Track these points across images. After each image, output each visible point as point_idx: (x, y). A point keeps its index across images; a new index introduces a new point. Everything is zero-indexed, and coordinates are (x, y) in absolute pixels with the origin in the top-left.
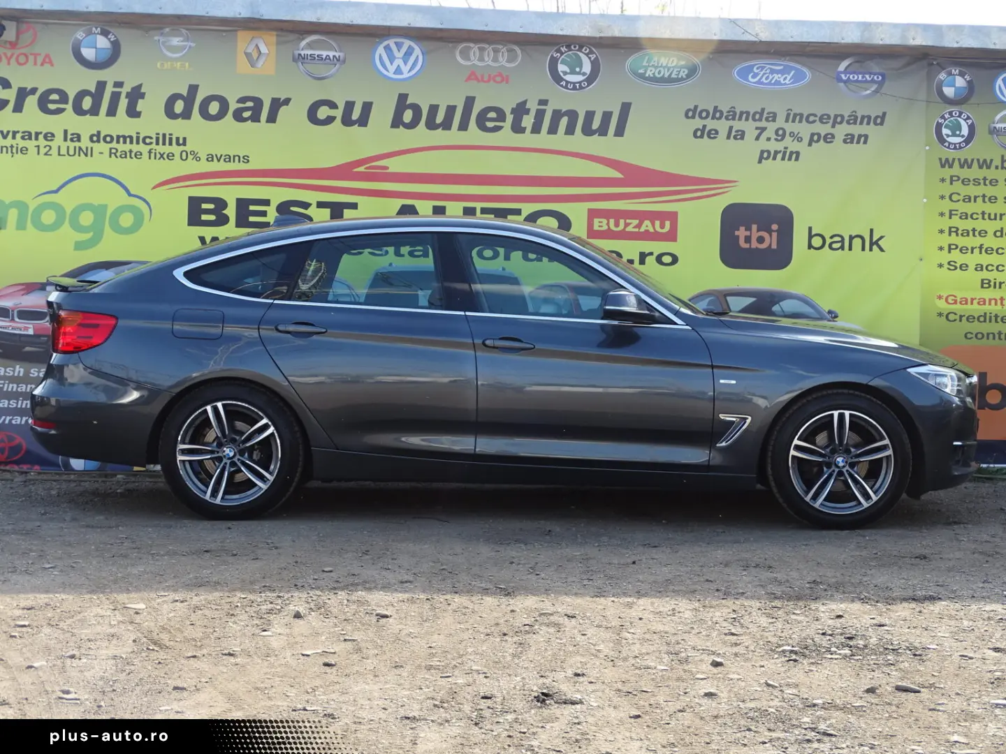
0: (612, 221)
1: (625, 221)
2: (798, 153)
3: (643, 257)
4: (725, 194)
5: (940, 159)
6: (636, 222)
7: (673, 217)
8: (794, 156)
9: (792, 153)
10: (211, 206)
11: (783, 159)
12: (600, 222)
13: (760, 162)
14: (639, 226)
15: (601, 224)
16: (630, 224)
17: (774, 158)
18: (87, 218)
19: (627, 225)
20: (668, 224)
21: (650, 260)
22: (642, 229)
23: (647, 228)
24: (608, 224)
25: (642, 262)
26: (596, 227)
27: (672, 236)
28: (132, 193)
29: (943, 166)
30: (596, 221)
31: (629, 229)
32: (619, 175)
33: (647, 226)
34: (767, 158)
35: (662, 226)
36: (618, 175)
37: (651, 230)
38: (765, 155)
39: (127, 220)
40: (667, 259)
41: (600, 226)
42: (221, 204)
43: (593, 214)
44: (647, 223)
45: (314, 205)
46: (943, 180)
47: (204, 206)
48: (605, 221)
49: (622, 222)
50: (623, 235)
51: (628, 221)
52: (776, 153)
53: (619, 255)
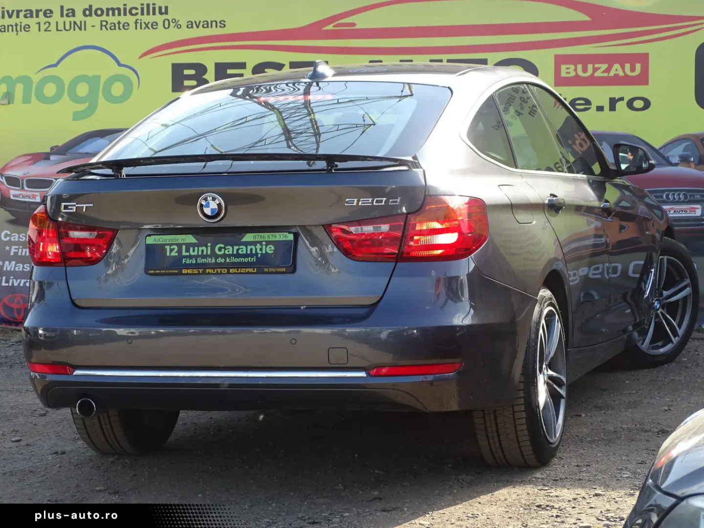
0: (580, 67)
1: (594, 66)
3: (613, 103)
6: (604, 66)
7: (643, 59)
10: (192, 72)
12: (567, 68)
14: (608, 70)
15: (568, 71)
16: (599, 68)
18: (83, 90)
19: (595, 70)
20: (638, 66)
21: (621, 106)
22: (612, 74)
23: (617, 72)
24: (575, 70)
25: (612, 108)
26: (563, 74)
27: (643, 79)
28: (122, 62)
30: (563, 68)
31: (598, 74)
32: (585, 18)
33: (616, 70)
35: (633, 69)
37: (621, 74)
39: (117, 89)
40: (639, 104)
41: (567, 73)
42: (201, 69)
43: (560, 60)
44: (617, 66)
45: (287, 65)
47: (187, 72)
48: (572, 67)
49: (590, 67)
50: (593, 81)
51: (597, 66)
53: (588, 102)
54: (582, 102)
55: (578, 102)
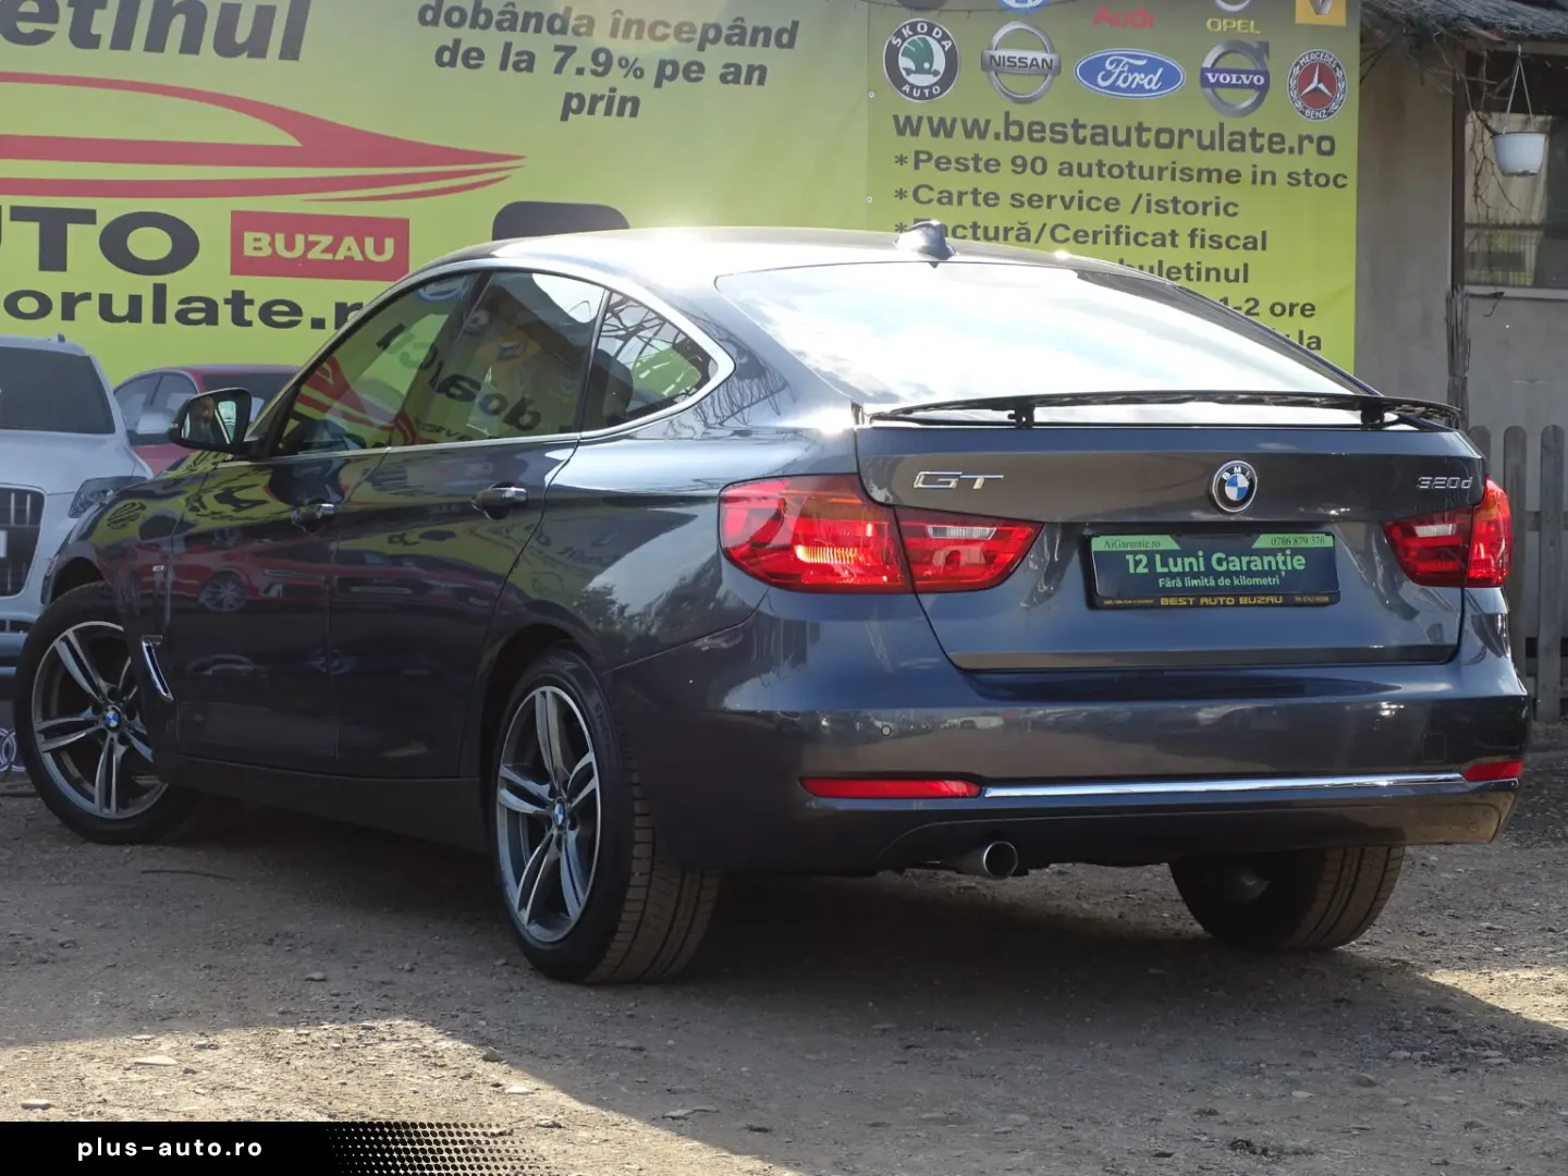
0: (280, 238)
1: (306, 238)
2: (636, 102)
3: (342, 313)
4: (501, 183)
5: (896, 118)
6: (326, 240)
7: (401, 229)
8: (629, 106)
9: (624, 100)
11: (608, 112)
12: (256, 240)
13: (564, 117)
14: (332, 249)
15: (258, 244)
16: (316, 244)
17: (591, 111)
19: (310, 246)
20: (389, 243)
22: (340, 255)
23: (349, 254)
24: (272, 244)
26: (248, 251)
27: (398, 269)
29: (901, 132)
30: (249, 237)
31: (315, 254)
32: (291, 141)
33: (349, 248)
34: (578, 111)
35: (379, 249)
36: (288, 140)
37: (358, 257)
38: (574, 104)
41: (255, 249)
43: (242, 223)
44: (349, 241)
46: (901, 160)
48: (266, 238)
49: (300, 239)
50: (304, 268)
51: (312, 238)
52: (595, 99)
53: (295, 310)
54: (286, 309)
55: (276, 308)
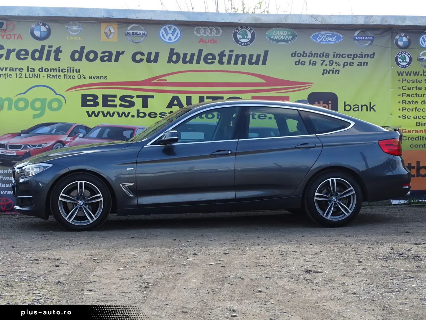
2: (339, 71)
5: (398, 72)
7: (287, 98)
8: (337, 72)
9: (336, 71)
10: (91, 98)
11: (333, 73)
13: (323, 74)
17: (329, 73)
18: (38, 105)
28: (57, 93)
29: (399, 75)
32: (265, 82)
34: (326, 73)
38: (325, 72)
39: (55, 105)
42: (95, 97)
45: (135, 97)
46: (399, 81)
47: (88, 98)
52: (330, 71)
